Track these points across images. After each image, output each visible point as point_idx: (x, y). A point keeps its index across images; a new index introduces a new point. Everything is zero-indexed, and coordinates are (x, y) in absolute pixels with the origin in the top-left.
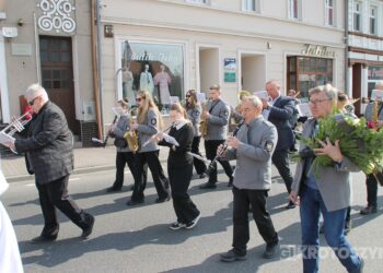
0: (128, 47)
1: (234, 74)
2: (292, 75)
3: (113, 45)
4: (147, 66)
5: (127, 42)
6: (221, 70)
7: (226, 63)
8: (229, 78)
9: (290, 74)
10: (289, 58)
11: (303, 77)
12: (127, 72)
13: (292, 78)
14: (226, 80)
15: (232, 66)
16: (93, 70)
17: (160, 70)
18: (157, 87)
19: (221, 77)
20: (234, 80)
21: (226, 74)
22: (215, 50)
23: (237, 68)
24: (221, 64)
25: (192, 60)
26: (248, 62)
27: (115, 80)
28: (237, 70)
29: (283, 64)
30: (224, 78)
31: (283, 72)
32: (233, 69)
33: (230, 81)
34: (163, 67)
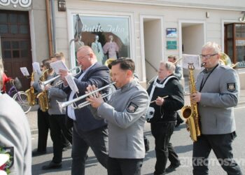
0: (79, 20)
1: (175, 42)
2: (229, 41)
3: (66, 18)
4: (97, 37)
5: (78, 15)
6: (163, 39)
7: (168, 32)
8: (171, 45)
9: (227, 40)
10: (226, 26)
11: (240, 43)
12: (80, 42)
13: (230, 44)
14: (168, 48)
15: (174, 34)
16: (49, 41)
17: (109, 40)
19: (164, 45)
20: (175, 48)
21: (168, 43)
22: (158, 21)
23: (178, 36)
24: (163, 33)
25: (137, 31)
26: (188, 30)
27: (68, 49)
28: (178, 38)
29: (221, 31)
30: (166, 45)
31: (221, 39)
32: (174, 38)
33: (172, 49)
34: (111, 37)
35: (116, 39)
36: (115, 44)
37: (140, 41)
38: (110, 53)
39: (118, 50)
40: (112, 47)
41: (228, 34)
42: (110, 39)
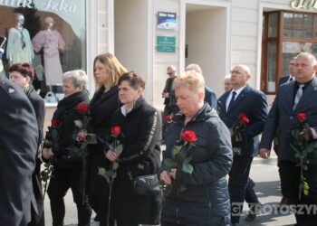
1: (173, 40)
2: (271, 42)
6: (151, 31)
7: (161, 20)
8: (165, 45)
9: (267, 41)
10: (267, 14)
11: (289, 47)
13: (272, 48)
14: (159, 49)
15: (171, 24)
18: (40, 53)
19: (151, 43)
20: (173, 50)
21: (159, 39)
23: (178, 28)
24: (152, 20)
28: (179, 33)
29: (257, 24)
30: (155, 44)
31: (256, 38)
32: (171, 30)
33: (166, 51)
34: (50, 21)
35: (60, 24)
36: (58, 33)
37: (107, 32)
38: (46, 51)
39: (62, 47)
40: (52, 40)
41: (270, 29)
42: (48, 25)
